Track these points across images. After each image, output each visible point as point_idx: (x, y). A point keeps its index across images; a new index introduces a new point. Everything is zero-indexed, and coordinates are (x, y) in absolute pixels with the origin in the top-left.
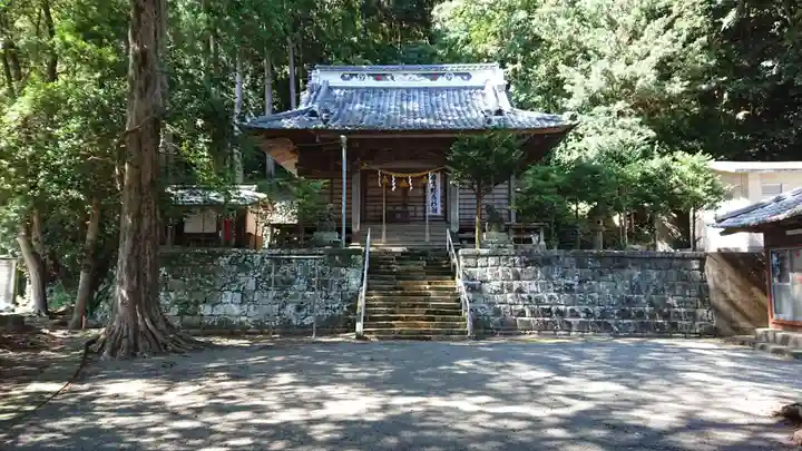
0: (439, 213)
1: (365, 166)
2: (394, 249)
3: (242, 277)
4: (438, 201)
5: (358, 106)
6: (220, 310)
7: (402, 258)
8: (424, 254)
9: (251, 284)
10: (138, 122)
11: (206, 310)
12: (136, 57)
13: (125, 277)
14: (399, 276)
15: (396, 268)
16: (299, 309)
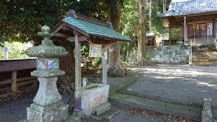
0: (211, 34)
1: (189, 24)
2: (198, 45)
3: (160, 52)
4: (211, 31)
5: (186, 7)
6: (155, 59)
7: (201, 47)
8: (207, 46)
9: (162, 54)
10: (142, 21)
11: (152, 59)
12: (141, 8)
13: (141, 52)
14: (200, 51)
15: (199, 49)
16: (174, 59)
